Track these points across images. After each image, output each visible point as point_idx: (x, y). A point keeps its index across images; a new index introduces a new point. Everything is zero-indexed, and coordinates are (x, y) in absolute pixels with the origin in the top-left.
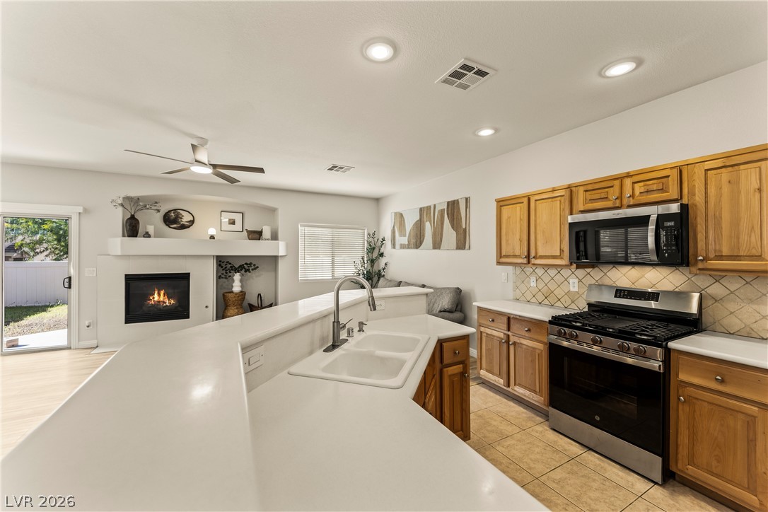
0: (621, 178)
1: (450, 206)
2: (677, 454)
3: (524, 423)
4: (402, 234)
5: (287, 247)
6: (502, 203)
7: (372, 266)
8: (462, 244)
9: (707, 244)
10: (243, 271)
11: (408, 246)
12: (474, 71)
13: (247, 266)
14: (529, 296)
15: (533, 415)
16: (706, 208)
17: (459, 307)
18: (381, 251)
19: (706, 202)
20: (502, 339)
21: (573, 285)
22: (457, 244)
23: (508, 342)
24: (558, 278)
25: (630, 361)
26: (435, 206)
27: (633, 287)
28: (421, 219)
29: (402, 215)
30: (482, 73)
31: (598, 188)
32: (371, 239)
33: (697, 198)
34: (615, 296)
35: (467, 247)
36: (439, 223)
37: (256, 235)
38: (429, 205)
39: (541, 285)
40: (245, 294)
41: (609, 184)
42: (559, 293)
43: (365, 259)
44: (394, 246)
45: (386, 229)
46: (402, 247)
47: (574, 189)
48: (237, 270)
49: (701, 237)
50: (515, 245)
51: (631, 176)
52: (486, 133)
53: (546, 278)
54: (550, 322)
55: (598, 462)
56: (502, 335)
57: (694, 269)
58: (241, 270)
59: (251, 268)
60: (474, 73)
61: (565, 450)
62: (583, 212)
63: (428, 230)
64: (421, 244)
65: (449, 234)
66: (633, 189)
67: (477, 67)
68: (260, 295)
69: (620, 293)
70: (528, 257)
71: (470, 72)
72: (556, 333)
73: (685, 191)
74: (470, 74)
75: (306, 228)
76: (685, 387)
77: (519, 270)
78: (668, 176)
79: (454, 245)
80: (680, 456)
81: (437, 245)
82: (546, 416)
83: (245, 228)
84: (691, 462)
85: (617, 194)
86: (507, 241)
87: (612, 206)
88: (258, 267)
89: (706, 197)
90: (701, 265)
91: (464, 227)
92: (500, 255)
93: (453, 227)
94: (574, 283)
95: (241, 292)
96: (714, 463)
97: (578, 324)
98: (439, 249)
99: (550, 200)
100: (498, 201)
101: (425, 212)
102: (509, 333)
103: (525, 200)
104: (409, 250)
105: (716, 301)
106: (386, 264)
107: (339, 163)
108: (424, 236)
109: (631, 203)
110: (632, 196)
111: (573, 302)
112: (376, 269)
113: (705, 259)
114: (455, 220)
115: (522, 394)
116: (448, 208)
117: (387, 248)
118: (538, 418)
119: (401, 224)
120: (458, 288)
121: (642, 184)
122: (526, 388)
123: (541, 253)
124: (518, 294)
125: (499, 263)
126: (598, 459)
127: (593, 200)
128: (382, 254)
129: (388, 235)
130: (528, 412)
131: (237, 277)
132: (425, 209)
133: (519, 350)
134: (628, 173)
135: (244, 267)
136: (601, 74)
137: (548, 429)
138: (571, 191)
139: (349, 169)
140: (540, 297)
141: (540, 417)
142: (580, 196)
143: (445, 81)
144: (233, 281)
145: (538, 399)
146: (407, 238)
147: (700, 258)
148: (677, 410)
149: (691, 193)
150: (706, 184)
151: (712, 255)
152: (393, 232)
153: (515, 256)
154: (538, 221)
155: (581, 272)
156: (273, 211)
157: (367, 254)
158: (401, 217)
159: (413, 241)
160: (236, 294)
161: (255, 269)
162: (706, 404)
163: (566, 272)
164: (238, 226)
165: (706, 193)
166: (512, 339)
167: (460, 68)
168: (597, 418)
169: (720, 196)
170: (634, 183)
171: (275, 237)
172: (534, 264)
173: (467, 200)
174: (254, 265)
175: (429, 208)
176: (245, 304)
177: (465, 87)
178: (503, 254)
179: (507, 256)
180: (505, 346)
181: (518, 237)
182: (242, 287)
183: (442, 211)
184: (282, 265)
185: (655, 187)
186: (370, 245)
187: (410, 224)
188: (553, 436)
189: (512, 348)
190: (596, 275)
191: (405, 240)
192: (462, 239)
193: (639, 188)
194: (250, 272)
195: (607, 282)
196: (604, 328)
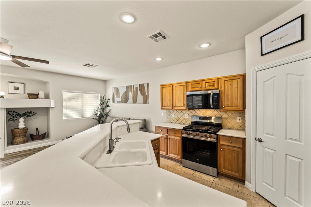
0: (202, 81)
1: (140, 86)
2: (220, 166)
3: (174, 167)
4: (118, 96)
5: (55, 103)
6: (163, 87)
7: (103, 111)
8: (146, 101)
9: (225, 102)
10: (26, 116)
11: (121, 102)
12: (162, 36)
13: (28, 113)
14: (171, 120)
15: (176, 163)
16: (225, 92)
17: (145, 126)
18: (108, 104)
19: (225, 90)
20: (165, 137)
21: (186, 116)
22: (144, 101)
23: (167, 138)
24: (181, 114)
25: (203, 139)
26: (133, 86)
27: (204, 116)
28: (127, 91)
29: (118, 89)
30: (164, 37)
31: (195, 83)
32: (102, 99)
33: (222, 89)
34: (200, 119)
35: (148, 102)
36: (136, 93)
37: (35, 96)
38: (131, 85)
39: (176, 116)
40: (27, 129)
41: (198, 82)
42: (182, 119)
43: (100, 108)
44: (114, 102)
45: (110, 94)
46: (118, 102)
47: (187, 83)
48: (21, 116)
49: (223, 100)
50: (168, 102)
51: (205, 80)
52: (159, 59)
53: (178, 114)
54: (183, 129)
55: (199, 174)
56: (165, 136)
57: (221, 110)
58: (24, 116)
59: (31, 115)
60: (162, 37)
61: (189, 173)
62: (191, 91)
63: (131, 95)
64: (127, 101)
65: (140, 97)
66: (205, 85)
67: (164, 35)
68: (37, 129)
69: (201, 118)
70: (173, 106)
71: (161, 36)
72: (185, 133)
73: (219, 86)
74: (160, 37)
75: (67, 93)
76: (222, 146)
77: (168, 111)
78: (215, 81)
79: (143, 102)
80: (221, 167)
81: (135, 102)
82: (181, 163)
83: (26, 91)
84: (224, 168)
85: (201, 86)
86: (165, 100)
87: (199, 90)
88: (36, 114)
89: (225, 89)
90: (223, 109)
91: (146, 95)
92: (162, 106)
93: (142, 95)
94: (186, 115)
95: (25, 128)
96: (230, 167)
97: (191, 129)
98: (136, 103)
99: (180, 86)
100: (161, 86)
101: (129, 88)
102: (168, 135)
103: (171, 86)
104: (121, 104)
105: (225, 119)
106: (110, 110)
107: (90, 63)
108: (129, 98)
109: (205, 89)
110: (205, 87)
111: (186, 122)
112: (105, 112)
113: (225, 107)
114: (143, 92)
115: (172, 156)
116: (139, 87)
117: (111, 103)
118: (178, 164)
119: (117, 93)
120: (145, 119)
121: (208, 83)
122: (174, 154)
123: (177, 105)
124: (168, 120)
125: (162, 109)
126: (199, 173)
127: (194, 88)
128: (108, 105)
129: (111, 97)
130: (175, 162)
131: (22, 120)
132: (129, 87)
133: (171, 140)
134: (204, 79)
135: (26, 114)
136: (199, 46)
137: (182, 167)
138: (187, 84)
139: (95, 66)
140: (175, 121)
141: (179, 163)
142: (190, 86)
143: (151, 37)
144: (19, 122)
145: (178, 157)
146: (120, 99)
147: (223, 107)
148: (220, 153)
149: (221, 87)
150: (225, 85)
151: (226, 106)
152: (114, 96)
153: (168, 106)
154: (176, 94)
155: (188, 112)
156: (45, 83)
157: (100, 105)
158: (117, 90)
159: (123, 100)
160: (22, 129)
161: (34, 115)
162: (227, 150)
163: (184, 112)
164: (21, 91)
165: (225, 87)
166: (169, 137)
167: (158, 34)
168: (198, 160)
169: (228, 88)
170: (206, 83)
171: (47, 97)
172: (175, 109)
173: (148, 84)
174: (34, 113)
175: (131, 86)
176: (27, 134)
177: (157, 41)
178: (164, 105)
179: (165, 106)
180: (166, 140)
181: (169, 99)
182: (25, 125)
183: (137, 88)
184: (52, 113)
185: (211, 85)
186: (102, 102)
187: (122, 92)
188: (184, 169)
189: (169, 140)
190: (193, 112)
191: (119, 100)
192: (146, 99)
193: (207, 85)
194: (30, 117)
195: (197, 115)
196: (199, 130)
